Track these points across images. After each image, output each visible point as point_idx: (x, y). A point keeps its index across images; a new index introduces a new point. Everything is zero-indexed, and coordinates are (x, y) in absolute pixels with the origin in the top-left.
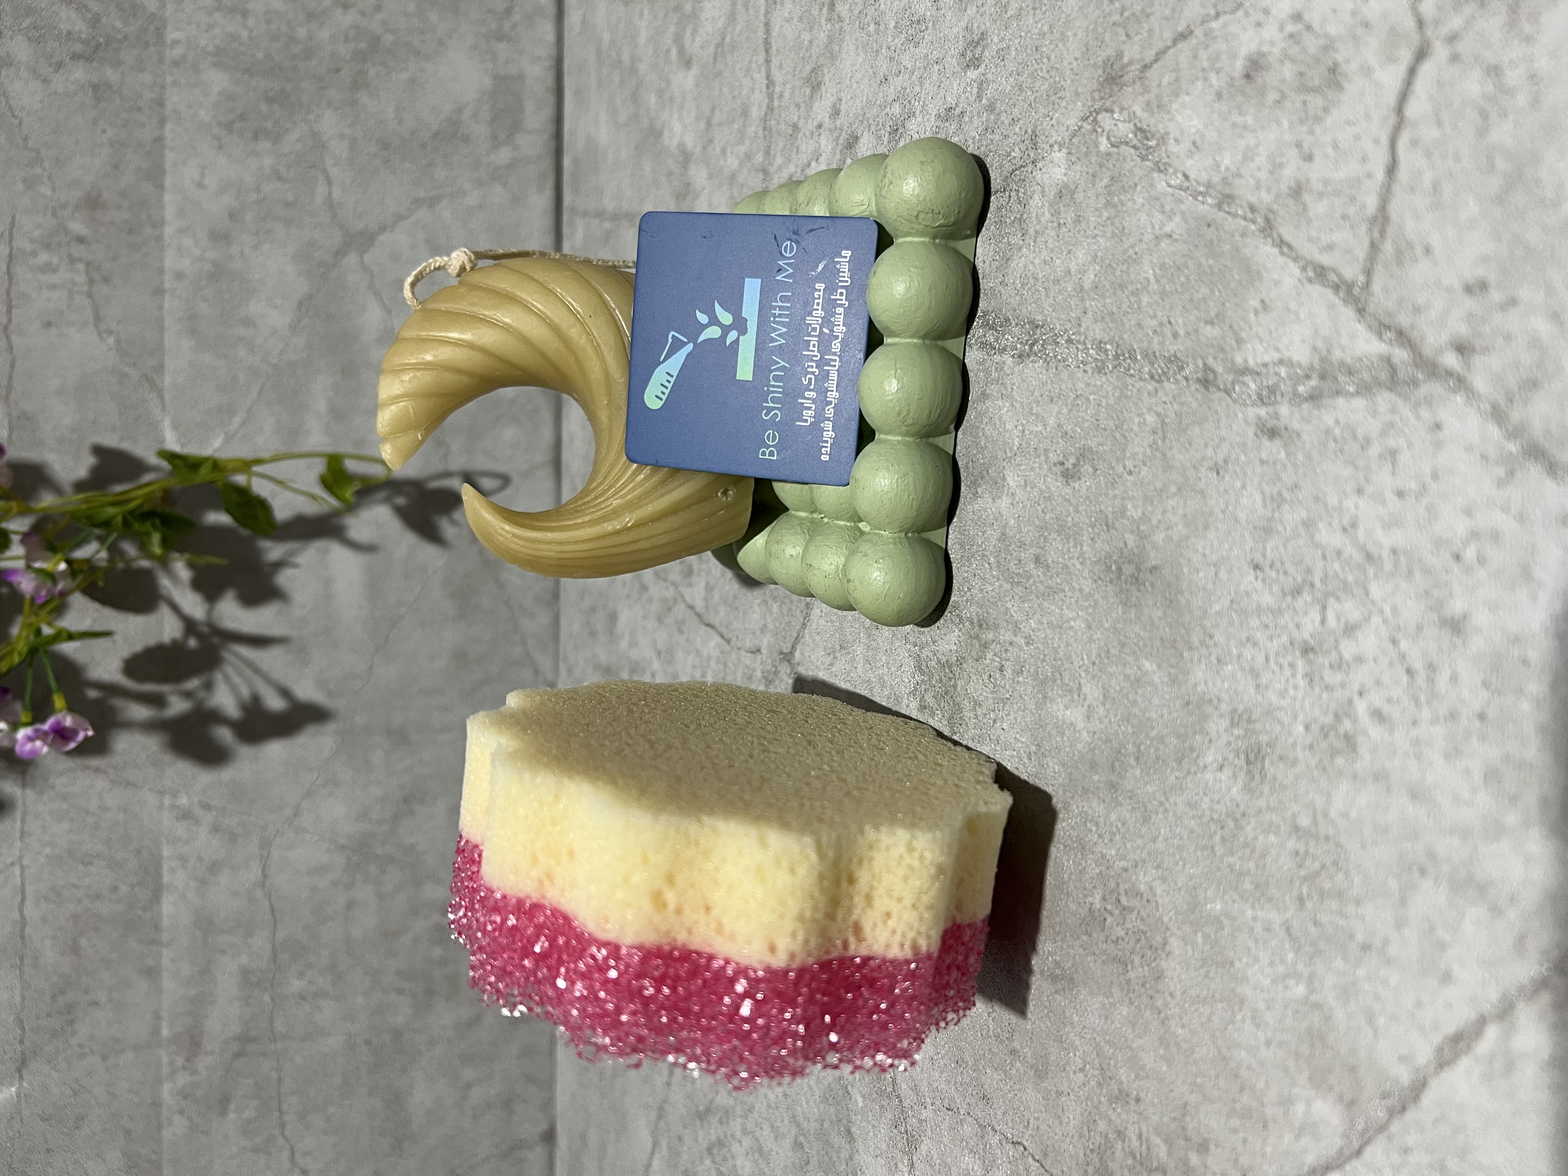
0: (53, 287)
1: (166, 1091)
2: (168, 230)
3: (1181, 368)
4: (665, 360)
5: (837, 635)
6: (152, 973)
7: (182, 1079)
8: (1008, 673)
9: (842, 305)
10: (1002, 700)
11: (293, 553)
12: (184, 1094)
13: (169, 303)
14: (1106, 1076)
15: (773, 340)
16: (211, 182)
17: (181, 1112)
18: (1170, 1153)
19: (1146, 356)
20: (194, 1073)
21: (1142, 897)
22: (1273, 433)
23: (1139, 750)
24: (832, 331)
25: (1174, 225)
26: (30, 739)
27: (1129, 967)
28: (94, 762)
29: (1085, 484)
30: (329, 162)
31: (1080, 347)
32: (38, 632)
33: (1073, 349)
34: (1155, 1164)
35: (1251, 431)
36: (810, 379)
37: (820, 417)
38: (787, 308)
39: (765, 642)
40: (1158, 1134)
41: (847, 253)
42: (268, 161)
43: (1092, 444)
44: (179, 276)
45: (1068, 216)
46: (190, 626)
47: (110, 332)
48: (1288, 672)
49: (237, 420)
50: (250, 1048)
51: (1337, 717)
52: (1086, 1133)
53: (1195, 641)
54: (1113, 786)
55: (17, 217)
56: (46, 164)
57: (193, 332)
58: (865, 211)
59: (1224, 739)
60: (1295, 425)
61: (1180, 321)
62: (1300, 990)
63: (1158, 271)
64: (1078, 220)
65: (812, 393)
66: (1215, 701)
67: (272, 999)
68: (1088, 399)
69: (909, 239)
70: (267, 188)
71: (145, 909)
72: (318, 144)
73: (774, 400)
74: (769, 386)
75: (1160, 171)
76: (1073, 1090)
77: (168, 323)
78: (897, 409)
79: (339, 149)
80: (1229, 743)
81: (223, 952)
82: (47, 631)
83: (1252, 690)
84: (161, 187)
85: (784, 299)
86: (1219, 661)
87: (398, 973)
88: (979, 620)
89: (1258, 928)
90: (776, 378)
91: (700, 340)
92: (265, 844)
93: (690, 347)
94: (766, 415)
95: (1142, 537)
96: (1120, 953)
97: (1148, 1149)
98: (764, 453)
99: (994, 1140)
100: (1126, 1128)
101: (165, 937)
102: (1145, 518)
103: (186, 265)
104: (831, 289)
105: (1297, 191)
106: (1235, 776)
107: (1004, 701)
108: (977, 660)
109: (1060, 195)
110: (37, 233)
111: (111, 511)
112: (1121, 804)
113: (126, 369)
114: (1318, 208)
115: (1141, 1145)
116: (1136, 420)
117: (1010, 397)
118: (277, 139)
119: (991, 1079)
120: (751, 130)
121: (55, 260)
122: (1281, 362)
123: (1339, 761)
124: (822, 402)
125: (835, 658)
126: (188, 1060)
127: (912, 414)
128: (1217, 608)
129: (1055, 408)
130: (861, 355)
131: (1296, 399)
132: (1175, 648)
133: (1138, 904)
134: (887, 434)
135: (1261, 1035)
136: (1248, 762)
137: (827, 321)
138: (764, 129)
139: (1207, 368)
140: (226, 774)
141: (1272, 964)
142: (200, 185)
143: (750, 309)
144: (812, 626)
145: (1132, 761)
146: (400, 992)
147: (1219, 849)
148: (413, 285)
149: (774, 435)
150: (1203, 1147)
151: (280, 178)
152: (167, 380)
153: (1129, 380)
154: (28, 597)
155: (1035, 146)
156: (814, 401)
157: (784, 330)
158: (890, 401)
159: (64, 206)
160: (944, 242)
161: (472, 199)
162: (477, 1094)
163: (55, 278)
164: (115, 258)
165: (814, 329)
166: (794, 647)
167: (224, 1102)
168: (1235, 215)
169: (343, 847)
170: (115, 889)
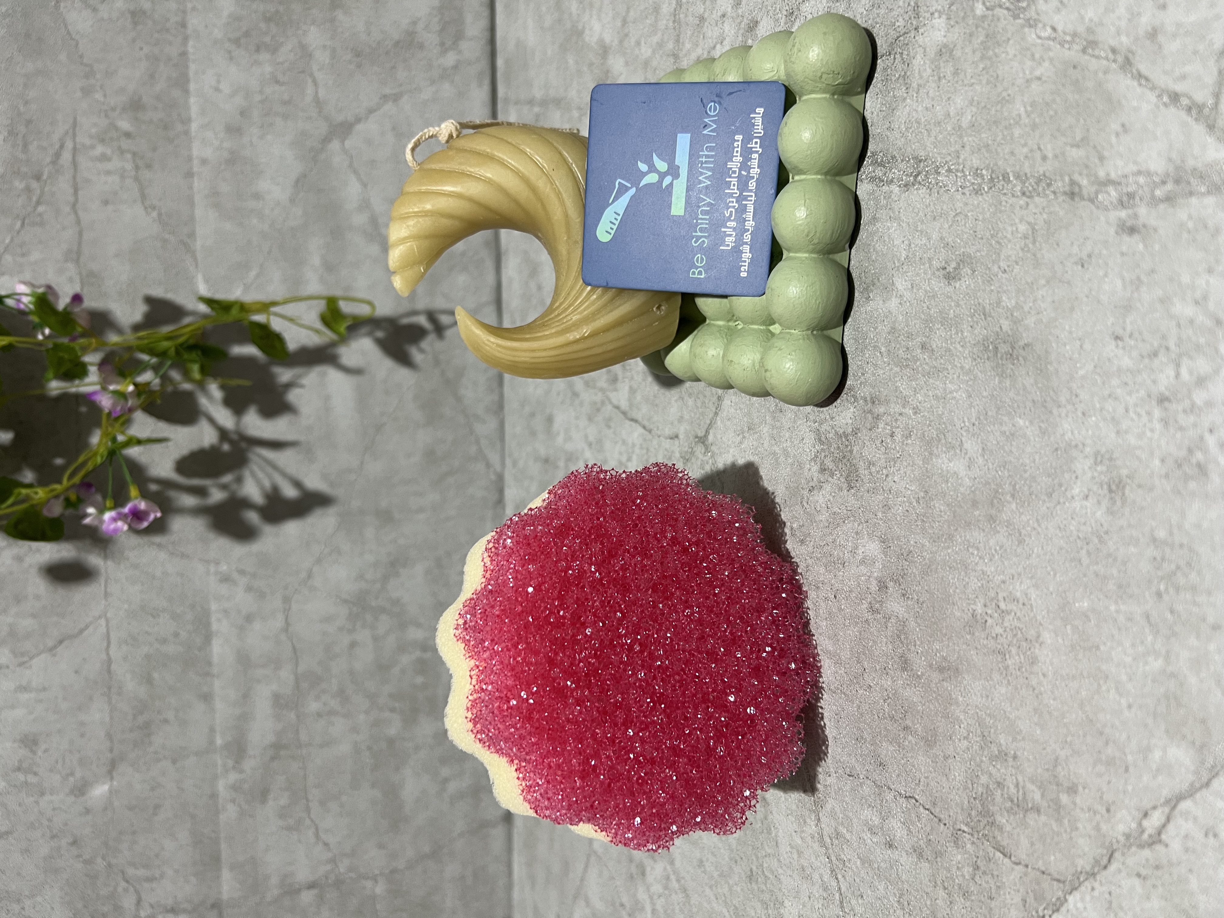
0: (108, 173)
1: (221, 786)
2: (194, 126)
3: (1049, 185)
4: (613, 201)
5: (745, 419)
6: (207, 698)
7: (233, 777)
8: (898, 437)
9: (757, 152)
10: (894, 459)
11: (300, 376)
12: (235, 788)
13: (197, 183)
14: (986, 741)
15: (700, 182)
16: (226, 87)
17: (233, 801)
18: (1043, 796)
19: (1018, 177)
20: (242, 771)
21: (1018, 602)
22: (1132, 230)
23: (1014, 489)
24: (749, 173)
25: (1045, 69)
26: (114, 520)
27: (1007, 656)
28: (158, 539)
29: (964, 284)
30: (315, 68)
31: (959, 174)
32: (114, 440)
33: (952, 177)
34: (1030, 805)
35: (1112, 231)
36: (731, 212)
37: (739, 242)
38: (712, 156)
39: (682, 429)
40: (1033, 782)
41: (760, 110)
42: (268, 69)
43: (971, 250)
44: (204, 162)
45: (948, 70)
46: (223, 434)
47: (154, 208)
48: (1145, 419)
49: (253, 273)
50: (283, 753)
51: (1190, 451)
52: (970, 786)
53: (1063, 399)
54: (991, 519)
55: (78, 118)
56: (98, 76)
57: (216, 206)
58: (774, 76)
59: (1089, 475)
60: (1152, 222)
61: (1049, 146)
62: (1156, 664)
63: (1029, 109)
64: (956, 73)
65: (733, 223)
66: (1081, 446)
67: (298, 716)
68: (966, 216)
69: (813, 96)
70: (268, 90)
71: (200, 649)
72: (305, 53)
73: (701, 230)
74: (697, 219)
75: (1030, 26)
76: (958, 754)
77: (197, 198)
78: (806, 231)
79: (322, 57)
80: (1093, 478)
81: (259, 681)
82: (121, 438)
83: (1113, 435)
84: (187, 92)
85: (710, 149)
86: (1084, 414)
87: (391, 696)
88: (872, 398)
89: (1121, 618)
90: (704, 213)
91: (642, 183)
92: (287, 600)
93: (634, 190)
94: (695, 242)
95: (1016, 322)
96: (999, 647)
97: (1024, 794)
98: (694, 273)
99: (890, 796)
100: (1005, 780)
101: (215, 670)
102: (1018, 307)
103: (208, 153)
104: (748, 139)
105: (1153, 34)
106: (1099, 502)
107: (895, 460)
108: (870, 430)
109: (940, 53)
110: (94, 130)
111: (166, 344)
112: (999, 532)
113: (167, 236)
114: (1172, 47)
115: (1018, 792)
116: (1009, 229)
117: (898, 219)
118: (274, 50)
119: (887, 750)
120: (662, 24)
121: (109, 152)
122: (1139, 173)
123: (1192, 485)
124: (741, 231)
125: (744, 437)
126: (237, 762)
127: (818, 235)
128: (1081, 372)
129: (937, 224)
130: (773, 191)
131: (1154, 202)
132: (1045, 407)
133: (1015, 608)
134: (796, 252)
135: (1124, 702)
136: (1111, 491)
137: (745, 166)
138: (674, 21)
139: (1073, 183)
140: (255, 547)
141: (1133, 645)
142: (217, 90)
143: (682, 158)
144: (723, 414)
145: (1008, 498)
146: (393, 710)
147: (1085, 561)
148: (413, 149)
149: (702, 259)
150: (1072, 790)
151: (277, 82)
152: (199, 244)
153: (1003, 198)
154: (107, 411)
155: (918, 16)
156: (734, 229)
157: (710, 173)
158: (800, 225)
159: (113, 109)
160: (841, 98)
161: (427, 94)
162: (452, 787)
163: (109, 166)
164: (154, 149)
165: (734, 172)
166: (707, 432)
167: (264, 795)
168: (1098, 57)
169: (345, 601)
170: (176, 635)
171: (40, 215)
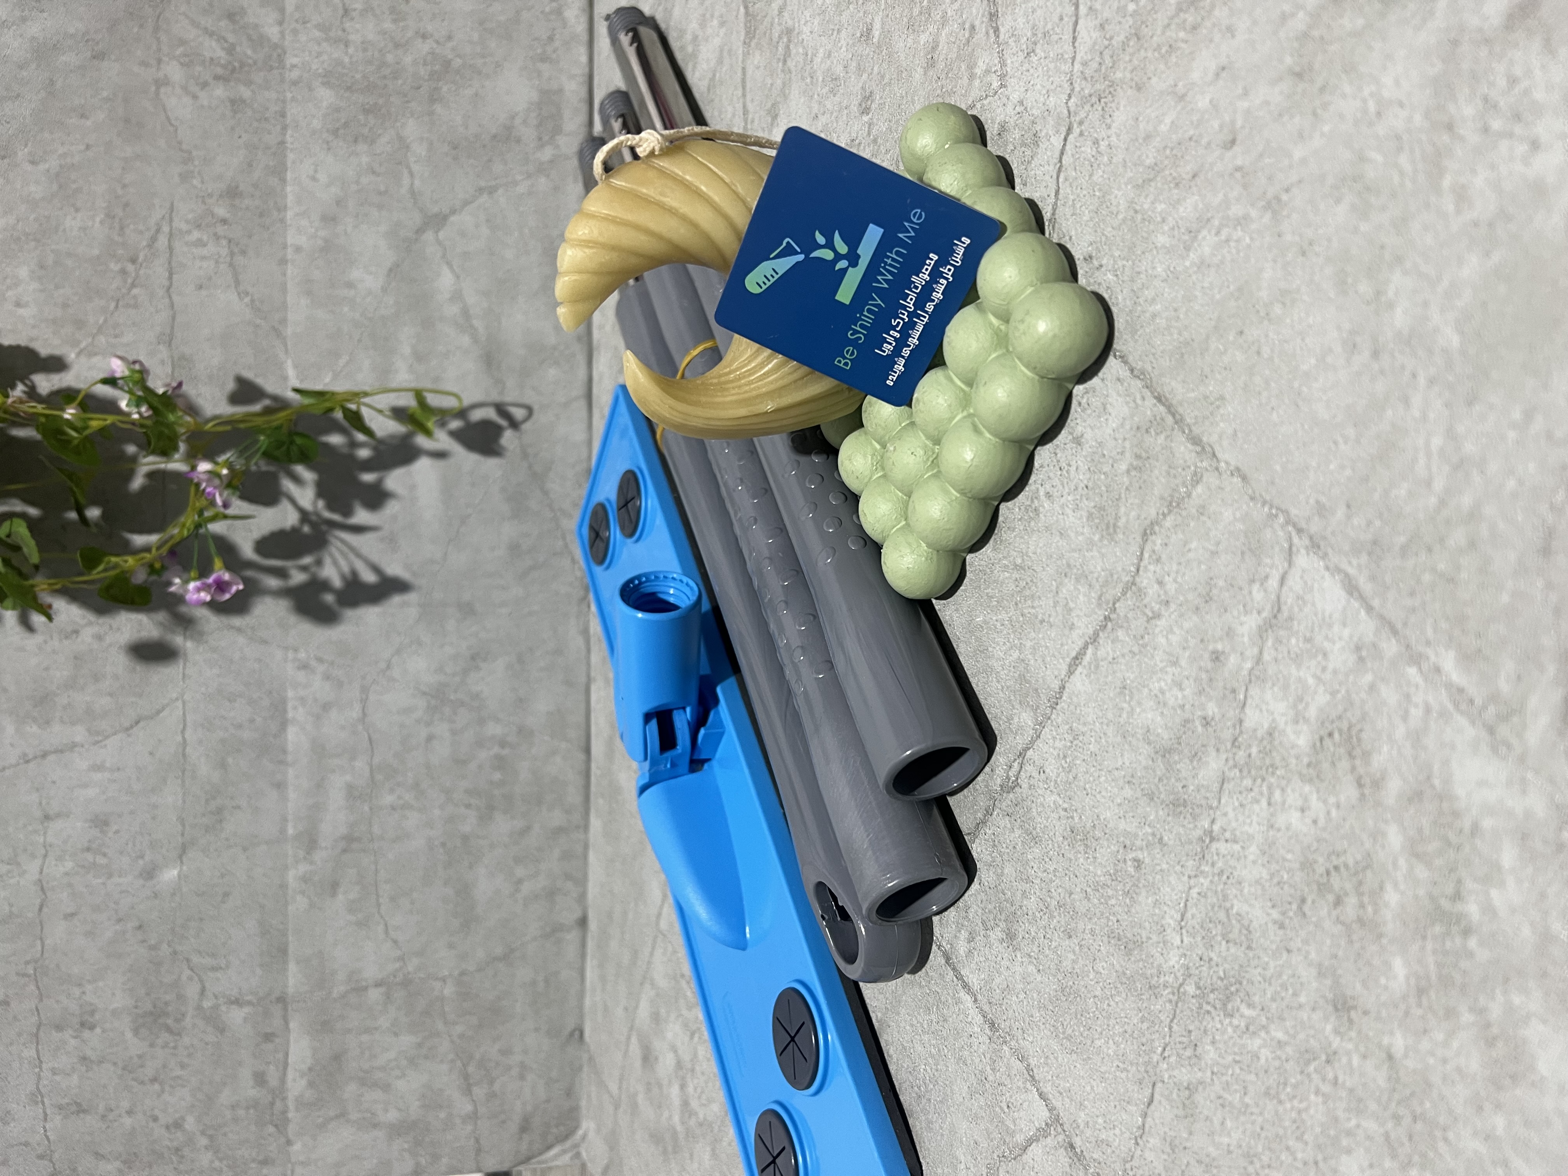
0: (203, 258)
1: (291, 877)
2: (290, 214)
6: (280, 786)
7: (303, 868)
12: (305, 879)
13: (290, 270)
16: (322, 177)
17: (303, 893)
20: (312, 863)
26: (198, 590)
28: (239, 623)
30: (412, 159)
32: (201, 513)
42: (365, 159)
44: (298, 249)
46: (304, 515)
47: (247, 294)
49: (342, 362)
50: (354, 845)
55: (175, 204)
56: (196, 163)
57: (309, 293)
67: (371, 809)
70: (365, 180)
71: (275, 736)
72: (404, 146)
77: (289, 286)
79: (420, 149)
81: (333, 771)
82: (205, 513)
84: (283, 181)
87: (466, 791)
92: (365, 690)
101: (290, 758)
103: (303, 241)
110: (191, 216)
113: (258, 321)
118: (372, 142)
121: (205, 238)
126: (308, 853)
142: (314, 179)
146: (468, 806)
151: (374, 172)
152: (289, 331)
159: (210, 195)
161: (521, 189)
162: (526, 888)
163: (204, 252)
164: (250, 237)
167: (334, 887)
169: (424, 693)
170: (252, 721)
171: (135, 297)
